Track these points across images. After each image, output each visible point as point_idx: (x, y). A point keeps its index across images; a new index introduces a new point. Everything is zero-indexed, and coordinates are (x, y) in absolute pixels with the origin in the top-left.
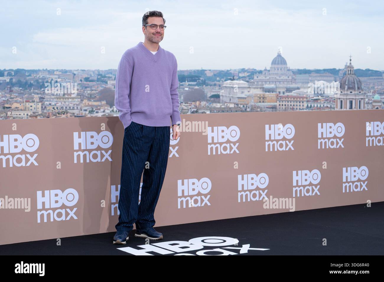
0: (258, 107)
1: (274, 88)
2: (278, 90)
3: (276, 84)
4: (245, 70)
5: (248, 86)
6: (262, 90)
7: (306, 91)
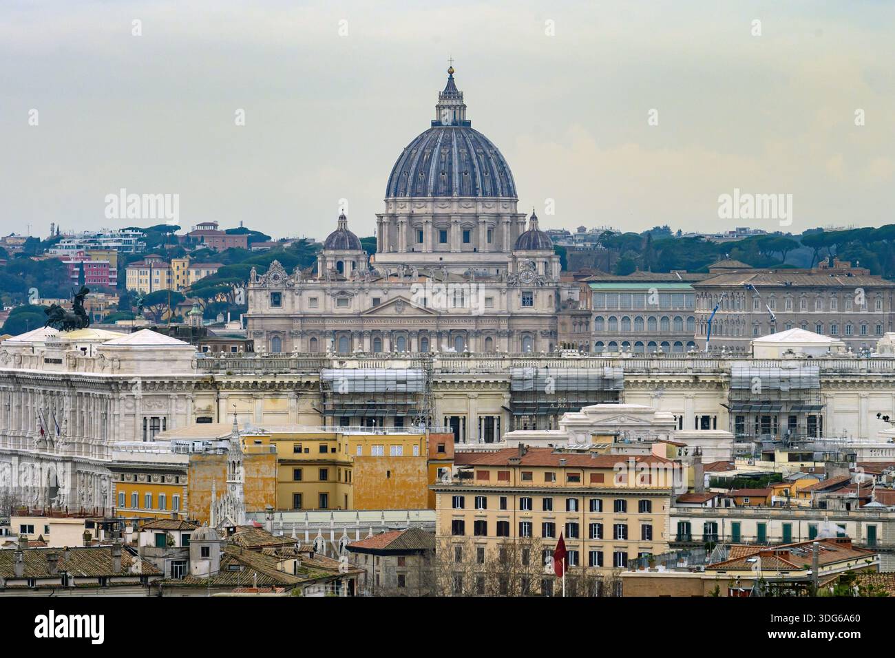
0: (284, 548)
1: (411, 388)
2: (445, 407)
3: (424, 358)
4: (174, 239)
5: (199, 374)
6: (309, 403)
7: (666, 407)
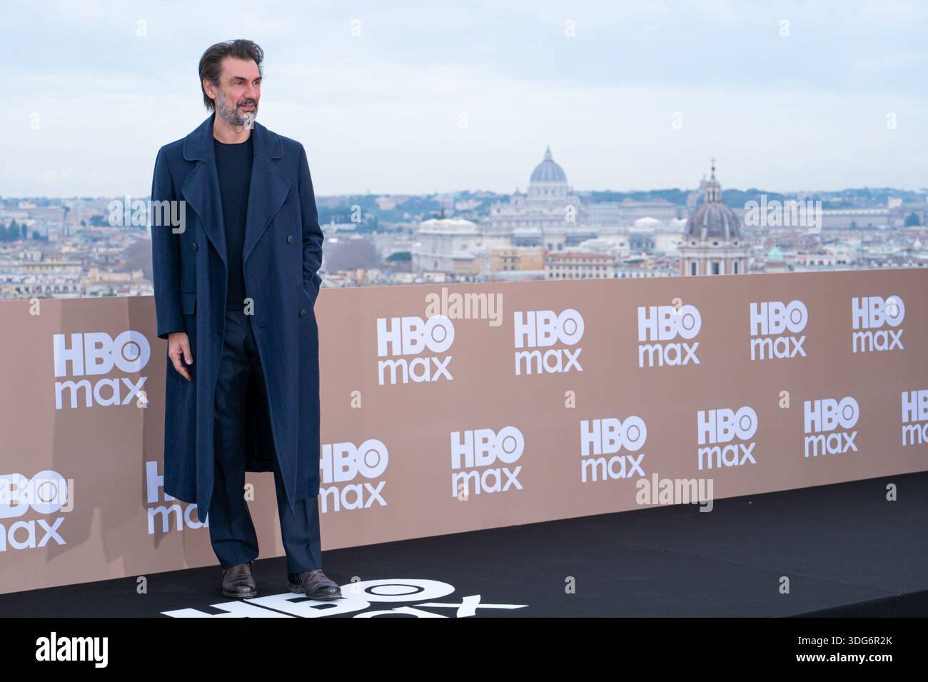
1: (537, 236)
2: (547, 241)
3: (541, 227)
4: (469, 194)
5: (477, 232)
6: (509, 240)
7: (610, 241)
